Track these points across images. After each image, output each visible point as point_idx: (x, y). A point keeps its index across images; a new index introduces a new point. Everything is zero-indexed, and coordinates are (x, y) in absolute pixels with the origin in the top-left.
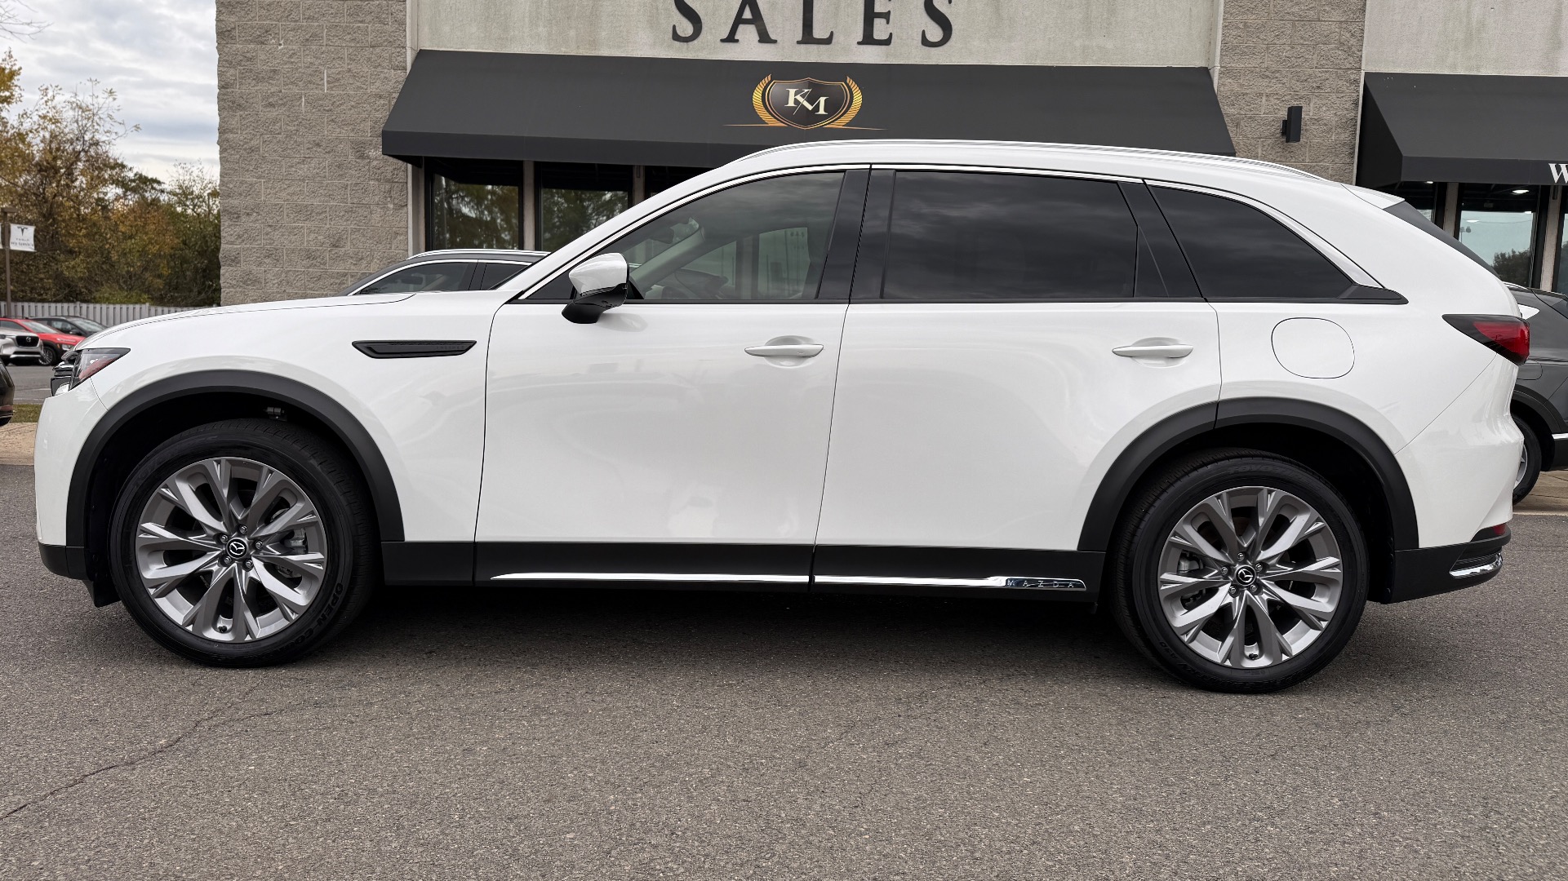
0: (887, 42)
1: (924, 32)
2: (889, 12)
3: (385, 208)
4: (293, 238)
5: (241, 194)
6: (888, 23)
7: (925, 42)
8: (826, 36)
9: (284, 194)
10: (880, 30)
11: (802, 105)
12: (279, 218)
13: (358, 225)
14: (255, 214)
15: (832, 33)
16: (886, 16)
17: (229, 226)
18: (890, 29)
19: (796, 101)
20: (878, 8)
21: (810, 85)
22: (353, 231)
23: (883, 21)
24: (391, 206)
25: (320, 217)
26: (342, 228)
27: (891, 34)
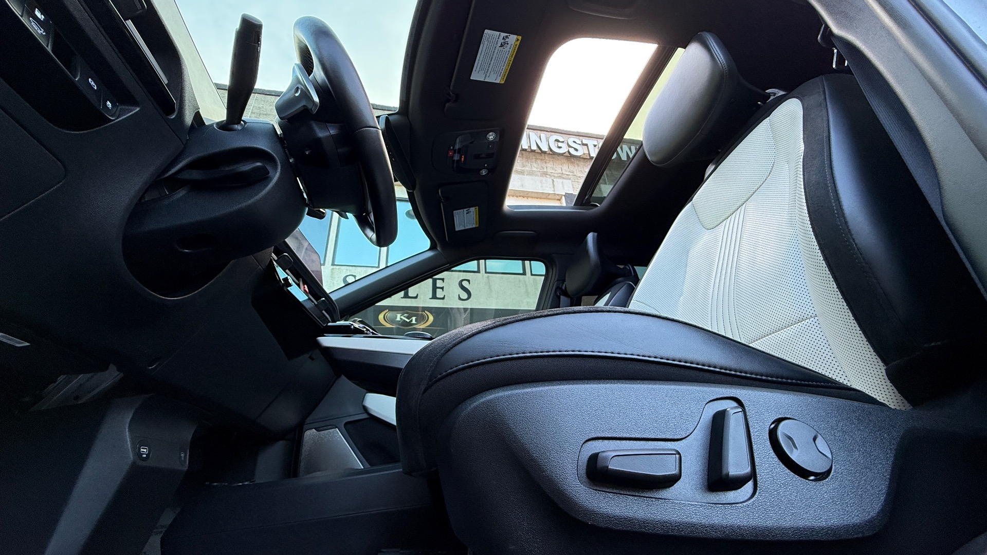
0: (443, 298)
1: (459, 295)
2: (443, 287)
6: (443, 291)
7: (460, 299)
8: (415, 295)
10: (439, 293)
11: (404, 320)
15: (417, 294)
16: (442, 288)
18: (444, 293)
19: (401, 319)
20: (438, 285)
21: (407, 313)
23: (441, 290)
27: (444, 296)
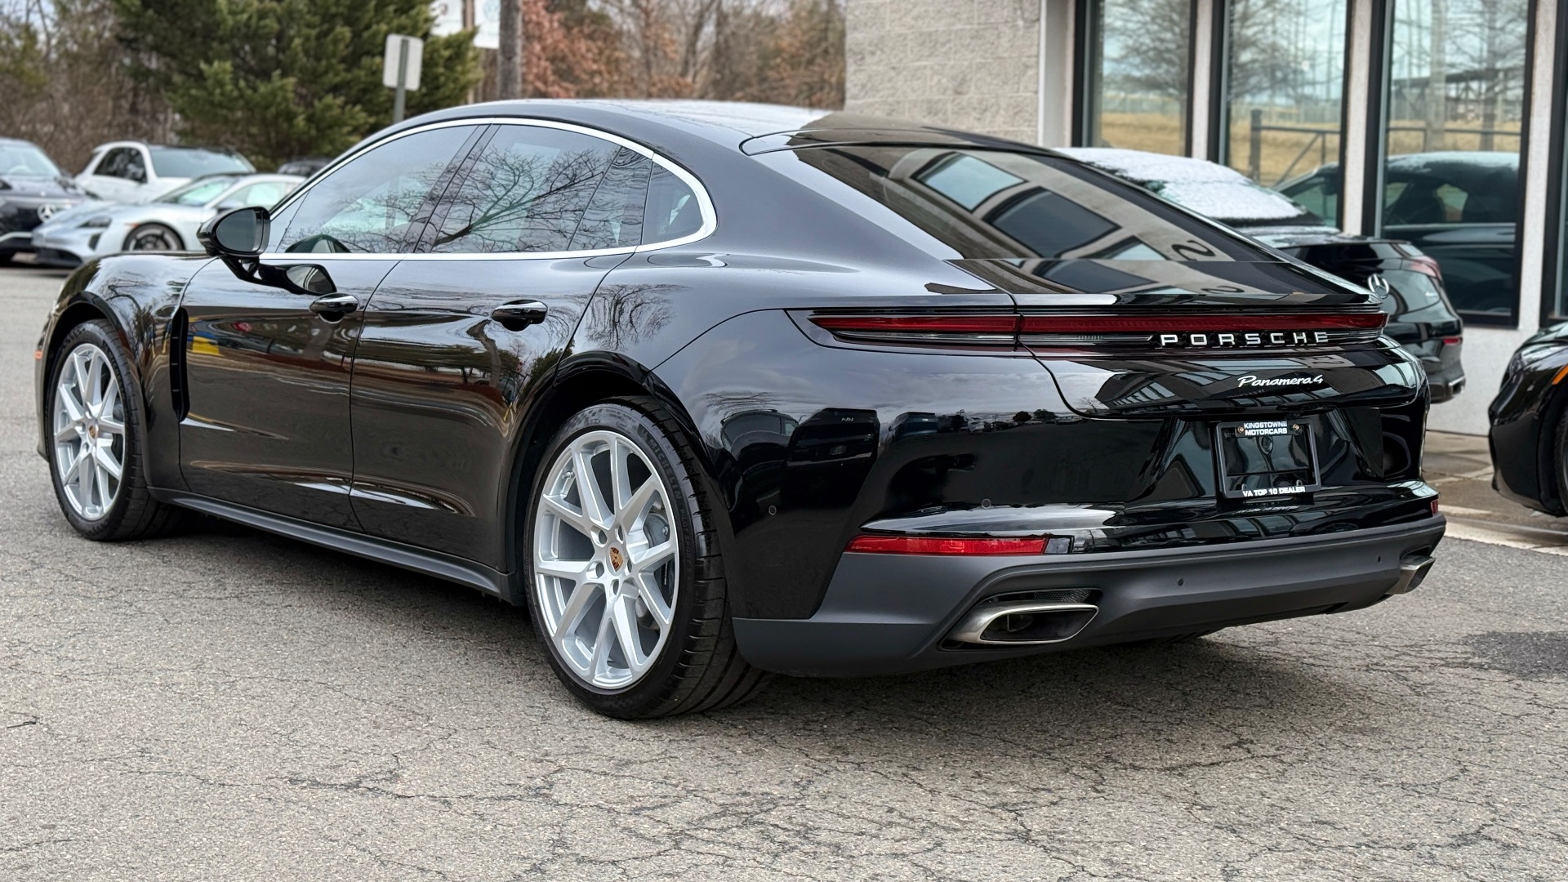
3: (1015, 27)
4: (916, 84)
5: (866, 24)
9: (908, 20)
12: (902, 55)
13: (985, 58)
14: (879, 52)
17: (855, 72)
22: (981, 67)
24: (1020, 23)
25: (944, 49)
26: (966, 63)
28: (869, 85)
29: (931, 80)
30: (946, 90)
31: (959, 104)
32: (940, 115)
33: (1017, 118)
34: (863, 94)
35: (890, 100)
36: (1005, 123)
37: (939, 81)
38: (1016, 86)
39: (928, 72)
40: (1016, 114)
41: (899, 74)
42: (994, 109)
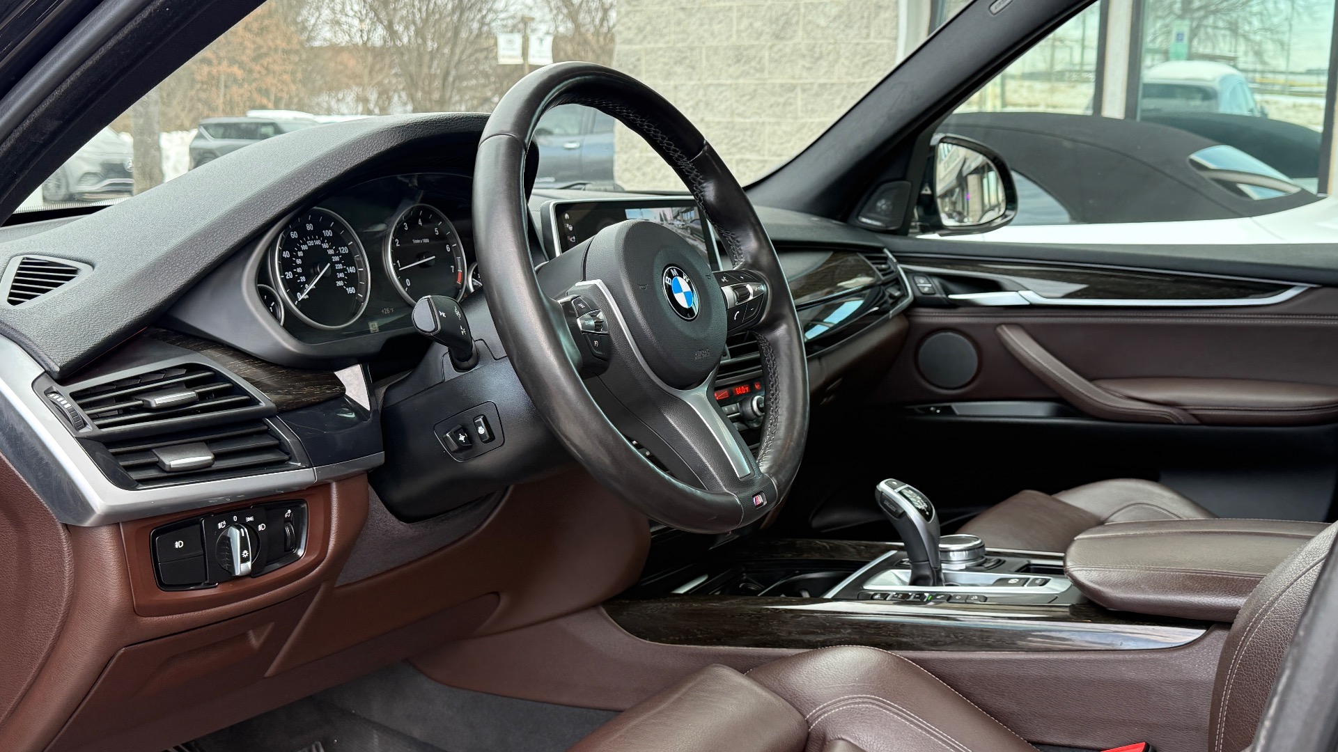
17: (627, 14)
28: (649, 28)
29: (738, 24)
30: (761, 34)
31: (780, 50)
32: (753, 64)
33: (867, 68)
34: (640, 37)
35: (680, 45)
36: (847, 74)
37: (751, 25)
38: (864, 32)
39: (735, 15)
40: (865, 64)
41: (690, 15)
42: (831, 58)
